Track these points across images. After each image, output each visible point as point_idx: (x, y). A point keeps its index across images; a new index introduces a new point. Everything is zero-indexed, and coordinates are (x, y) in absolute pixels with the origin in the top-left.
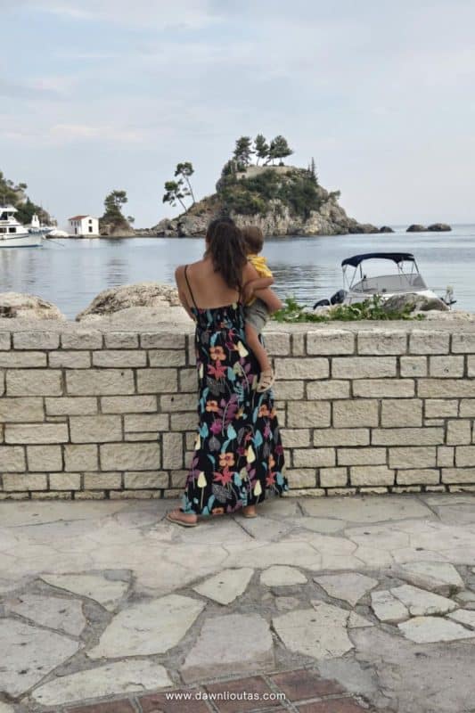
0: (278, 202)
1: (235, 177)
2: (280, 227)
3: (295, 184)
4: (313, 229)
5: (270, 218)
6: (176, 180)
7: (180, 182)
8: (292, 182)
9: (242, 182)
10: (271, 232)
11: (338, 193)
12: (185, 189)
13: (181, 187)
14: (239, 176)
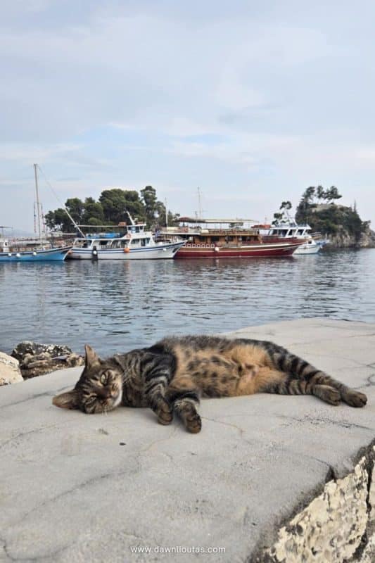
0: (341, 226)
1: (311, 211)
2: (345, 242)
3: (347, 215)
4: (366, 244)
5: (338, 237)
6: (280, 212)
7: (283, 213)
8: (346, 215)
9: (316, 214)
10: (340, 246)
11: (369, 222)
12: (286, 218)
13: (283, 217)
14: (313, 210)
